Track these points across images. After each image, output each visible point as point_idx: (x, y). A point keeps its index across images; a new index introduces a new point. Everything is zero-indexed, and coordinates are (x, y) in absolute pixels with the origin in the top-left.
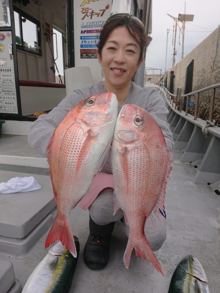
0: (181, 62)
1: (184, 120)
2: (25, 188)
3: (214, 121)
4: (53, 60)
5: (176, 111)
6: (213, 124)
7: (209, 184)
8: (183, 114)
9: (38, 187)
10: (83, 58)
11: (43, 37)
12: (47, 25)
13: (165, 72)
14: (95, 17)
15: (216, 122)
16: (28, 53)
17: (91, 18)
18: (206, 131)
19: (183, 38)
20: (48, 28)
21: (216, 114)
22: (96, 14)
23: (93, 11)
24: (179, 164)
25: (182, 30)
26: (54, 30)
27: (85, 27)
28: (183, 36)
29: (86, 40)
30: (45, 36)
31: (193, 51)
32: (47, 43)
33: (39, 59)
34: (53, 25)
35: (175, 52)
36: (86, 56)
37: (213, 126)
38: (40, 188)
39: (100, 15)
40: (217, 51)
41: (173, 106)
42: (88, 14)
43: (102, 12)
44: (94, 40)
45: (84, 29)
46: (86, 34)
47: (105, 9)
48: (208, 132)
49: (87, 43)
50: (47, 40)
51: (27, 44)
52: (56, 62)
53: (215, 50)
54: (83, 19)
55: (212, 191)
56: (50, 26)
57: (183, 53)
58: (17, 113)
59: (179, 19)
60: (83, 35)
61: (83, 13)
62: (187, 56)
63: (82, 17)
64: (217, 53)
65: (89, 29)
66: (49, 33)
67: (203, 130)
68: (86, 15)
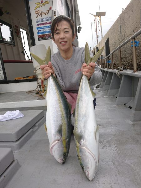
0: (101, 40)
1: (107, 72)
2: (14, 116)
3: (123, 67)
4: (23, 48)
5: (102, 69)
6: (122, 69)
7: (125, 104)
8: (106, 69)
9: (22, 116)
10: (40, 40)
11: (14, 34)
12: (16, 26)
13: (93, 49)
14: (44, 15)
15: (124, 67)
16: (6, 44)
17: (42, 16)
18: (119, 73)
19: (101, 26)
20: (17, 28)
21: (126, 66)
22: (44, 13)
23: (42, 12)
24: (107, 98)
25: (100, 21)
26: (21, 29)
27: (39, 22)
28: (101, 25)
29: (40, 30)
30: (16, 33)
31: (107, 33)
32: (17, 38)
33: (13, 48)
34: (20, 26)
35: (97, 35)
36: (42, 39)
37: (122, 70)
38: (23, 116)
39: (47, 13)
40: (121, 30)
41: (100, 67)
42: (40, 14)
43: (48, 11)
44: (45, 29)
45: (38, 23)
46: (40, 26)
47: (49, 10)
48: (120, 74)
49: (41, 31)
50: (17, 36)
51: (5, 39)
52: (24, 48)
53: (120, 29)
54: (37, 17)
55: (127, 107)
56: (18, 27)
57: (102, 35)
58: (4, 79)
59: (97, 16)
60: (38, 27)
61: (37, 14)
62: (104, 37)
63: (36, 17)
64: (121, 31)
65: (41, 23)
66: (18, 31)
67: (117, 74)
68: (39, 15)
